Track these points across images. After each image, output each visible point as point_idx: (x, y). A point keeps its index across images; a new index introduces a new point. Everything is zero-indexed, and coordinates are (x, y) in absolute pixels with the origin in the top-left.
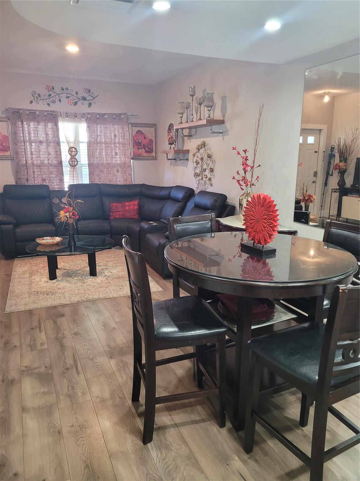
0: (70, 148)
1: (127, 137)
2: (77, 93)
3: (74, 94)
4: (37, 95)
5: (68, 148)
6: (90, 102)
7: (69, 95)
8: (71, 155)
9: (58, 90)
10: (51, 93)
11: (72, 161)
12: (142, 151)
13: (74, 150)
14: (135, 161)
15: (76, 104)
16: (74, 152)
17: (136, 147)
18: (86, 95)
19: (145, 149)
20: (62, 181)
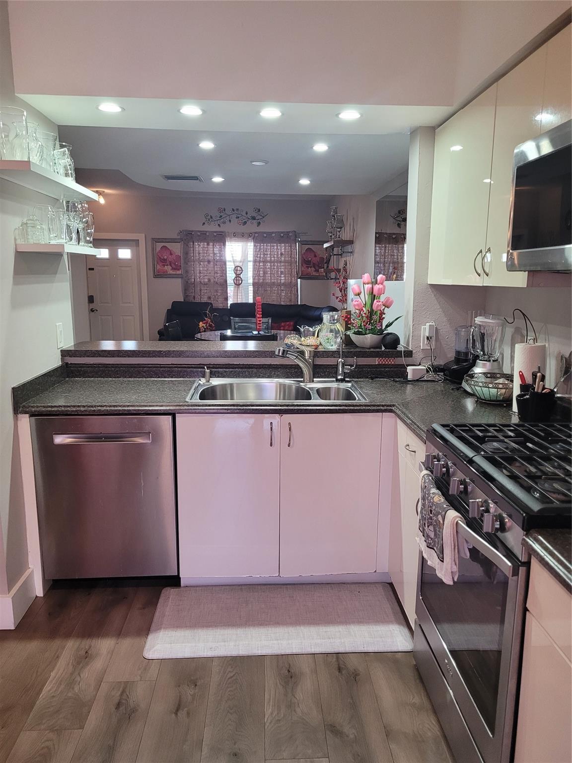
0: (236, 267)
1: (294, 255)
2: (247, 214)
3: (244, 214)
4: (209, 217)
5: (234, 267)
6: (259, 221)
7: (239, 216)
8: (236, 274)
9: (228, 212)
10: (222, 214)
11: (237, 280)
12: (311, 271)
13: (239, 268)
14: (304, 281)
15: (245, 223)
16: (238, 271)
17: (305, 266)
18: (254, 214)
19: (315, 268)
20: (226, 299)
